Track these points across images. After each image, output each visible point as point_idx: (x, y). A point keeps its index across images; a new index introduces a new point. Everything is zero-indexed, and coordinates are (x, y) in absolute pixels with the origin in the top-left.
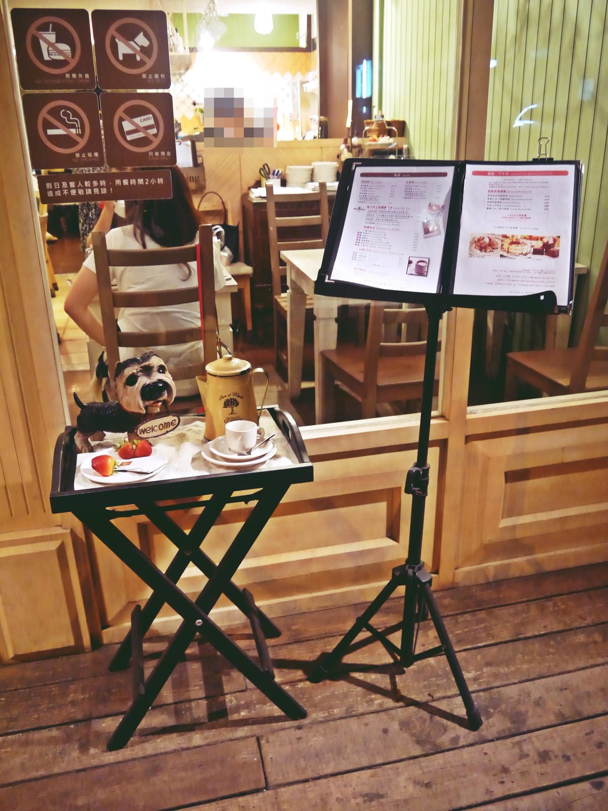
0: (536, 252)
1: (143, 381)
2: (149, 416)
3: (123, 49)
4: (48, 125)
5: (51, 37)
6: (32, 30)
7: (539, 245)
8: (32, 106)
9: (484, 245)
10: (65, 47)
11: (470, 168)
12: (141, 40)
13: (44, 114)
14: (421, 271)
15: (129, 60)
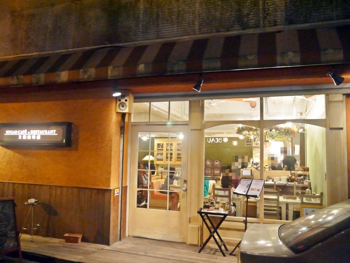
0: (257, 190)
1: (211, 202)
2: (211, 206)
3: (216, 163)
4: (206, 171)
5: (208, 162)
6: (207, 161)
7: (258, 190)
8: (205, 169)
9: (252, 189)
10: (210, 163)
11: (253, 180)
12: (218, 162)
13: (206, 170)
14: (245, 192)
15: (217, 165)
